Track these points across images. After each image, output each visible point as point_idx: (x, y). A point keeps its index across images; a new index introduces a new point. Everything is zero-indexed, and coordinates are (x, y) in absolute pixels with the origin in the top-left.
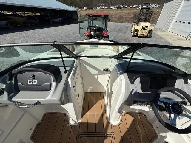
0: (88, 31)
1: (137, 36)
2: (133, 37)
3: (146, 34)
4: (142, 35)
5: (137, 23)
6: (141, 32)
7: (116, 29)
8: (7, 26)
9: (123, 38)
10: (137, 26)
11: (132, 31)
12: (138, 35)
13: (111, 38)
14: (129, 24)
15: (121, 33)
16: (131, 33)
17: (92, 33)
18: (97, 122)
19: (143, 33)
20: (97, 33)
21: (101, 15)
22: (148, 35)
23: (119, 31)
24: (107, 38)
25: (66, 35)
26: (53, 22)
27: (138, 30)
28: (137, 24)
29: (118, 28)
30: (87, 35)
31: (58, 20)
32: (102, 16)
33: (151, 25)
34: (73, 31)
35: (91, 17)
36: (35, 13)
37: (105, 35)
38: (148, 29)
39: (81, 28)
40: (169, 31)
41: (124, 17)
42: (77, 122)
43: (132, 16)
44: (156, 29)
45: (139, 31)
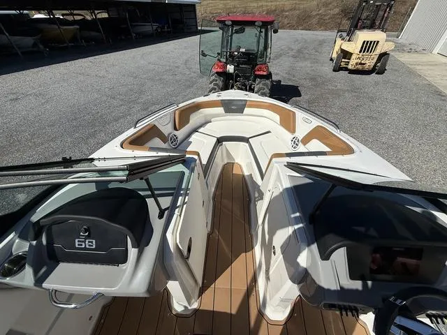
0: (220, 61)
1: (346, 69)
2: (334, 70)
3: (370, 63)
4: (360, 67)
5: (350, 35)
6: (359, 58)
7: (292, 50)
8: (35, 49)
9: (307, 74)
10: (349, 41)
11: (335, 56)
12: (350, 67)
13: (277, 74)
14: (328, 33)
15: (306, 59)
16: (331, 60)
17: (231, 68)
18: (234, 312)
19: (362, 62)
20: (243, 66)
21: (255, 22)
22: (375, 66)
23: (299, 54)
24: (268, 79)
25: (168, 68)
26: (137, 34)
27: (351, 54)
28: (348, 35)
29: (296, 47)
30: (217, 73)
31: (149, 28)
32: (256, 24)
33: (386, 41)
34: (185, 58)
35: (229, 26)
36: (96, 12)
37: (261, 73)
38: (379, 51)
39: (204, 55)
40: (436, 51)
41: (314, 13)
42: (189, 308)
43: (337, 11)
44: (400, 48)
45: (354, 57)
